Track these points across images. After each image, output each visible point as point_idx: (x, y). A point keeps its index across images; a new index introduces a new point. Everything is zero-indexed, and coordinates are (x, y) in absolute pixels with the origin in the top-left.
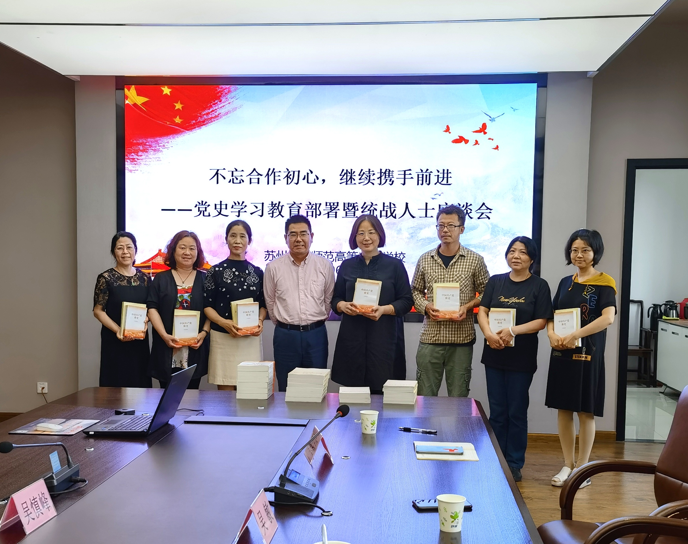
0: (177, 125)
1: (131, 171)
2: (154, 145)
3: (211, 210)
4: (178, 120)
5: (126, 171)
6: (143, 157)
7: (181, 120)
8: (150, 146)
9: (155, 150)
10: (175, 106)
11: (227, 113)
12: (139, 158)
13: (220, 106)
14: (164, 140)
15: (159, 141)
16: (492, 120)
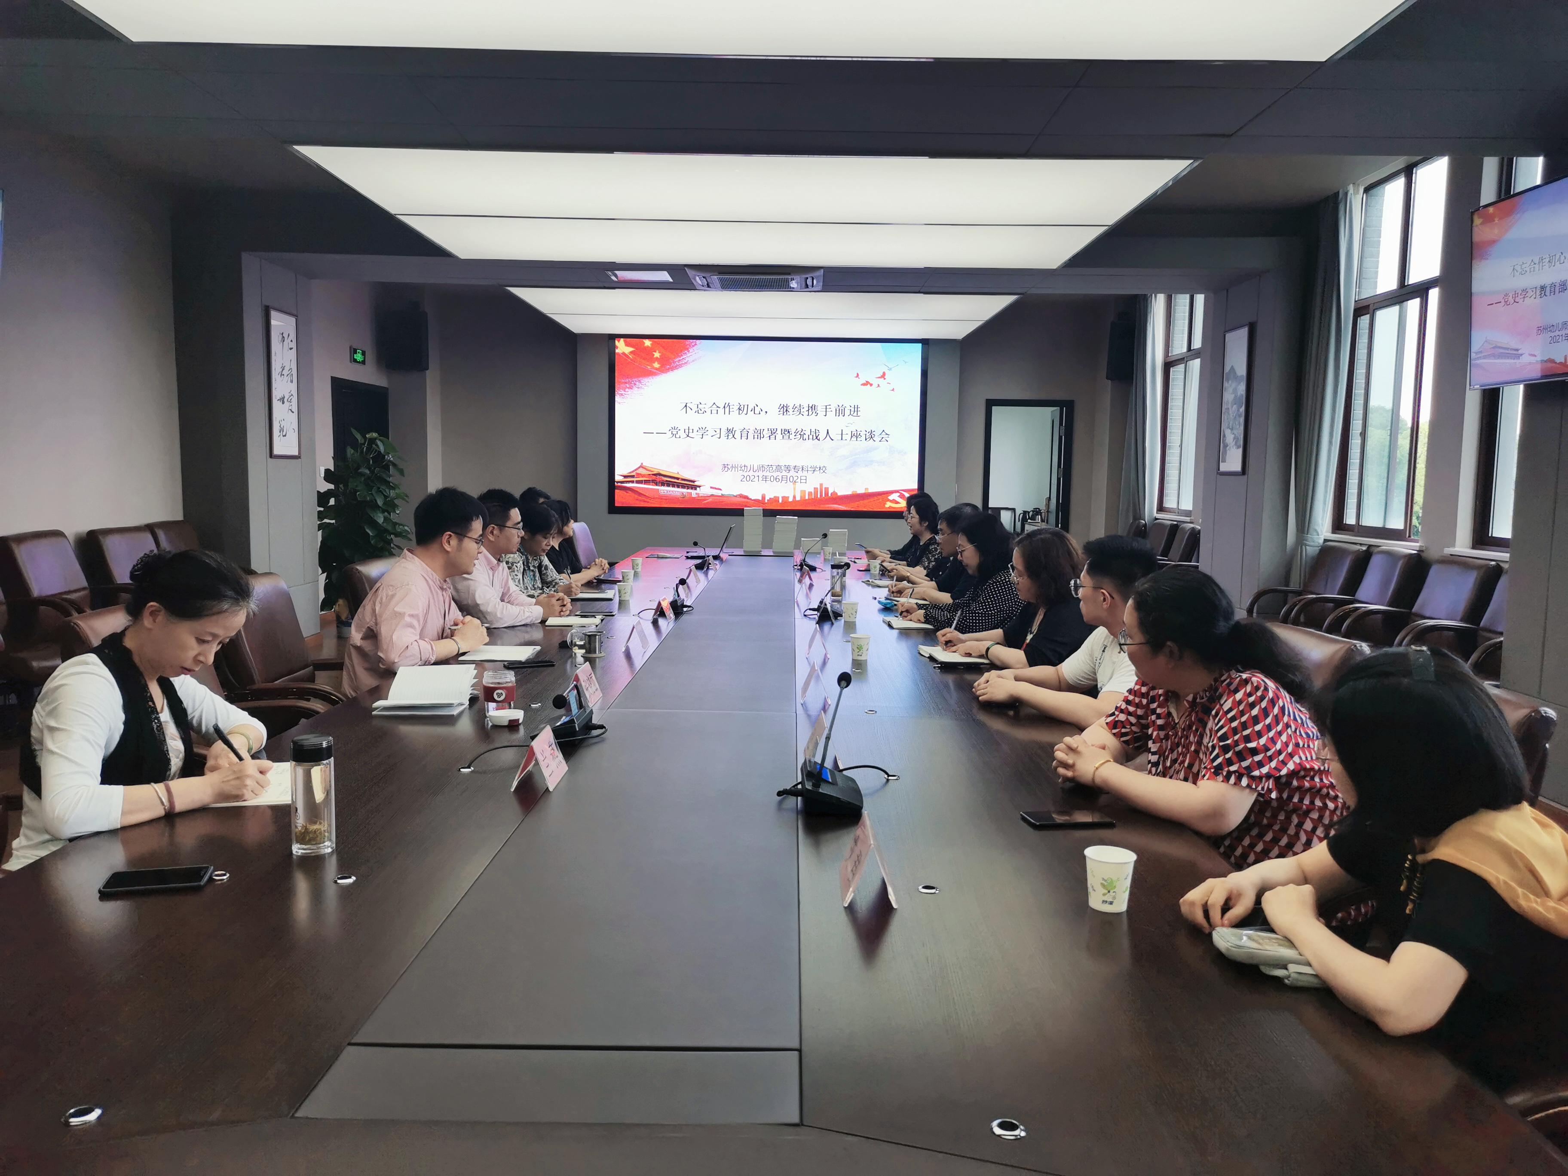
0: (656, 369)
1: (619, 403)
2: (637, 383)
3: (681, 433)
4: (656, 365)
5: (616, 403)
6: (629, 393)
7: (659, 365)
8: (635, 384)
9: (638, 388)
10: (654, 355)
11: (693, 361)
12: (626, 393)
13: (688, 355)
14: (645, 380)
15: (642, 381)
16: (890, 369)
